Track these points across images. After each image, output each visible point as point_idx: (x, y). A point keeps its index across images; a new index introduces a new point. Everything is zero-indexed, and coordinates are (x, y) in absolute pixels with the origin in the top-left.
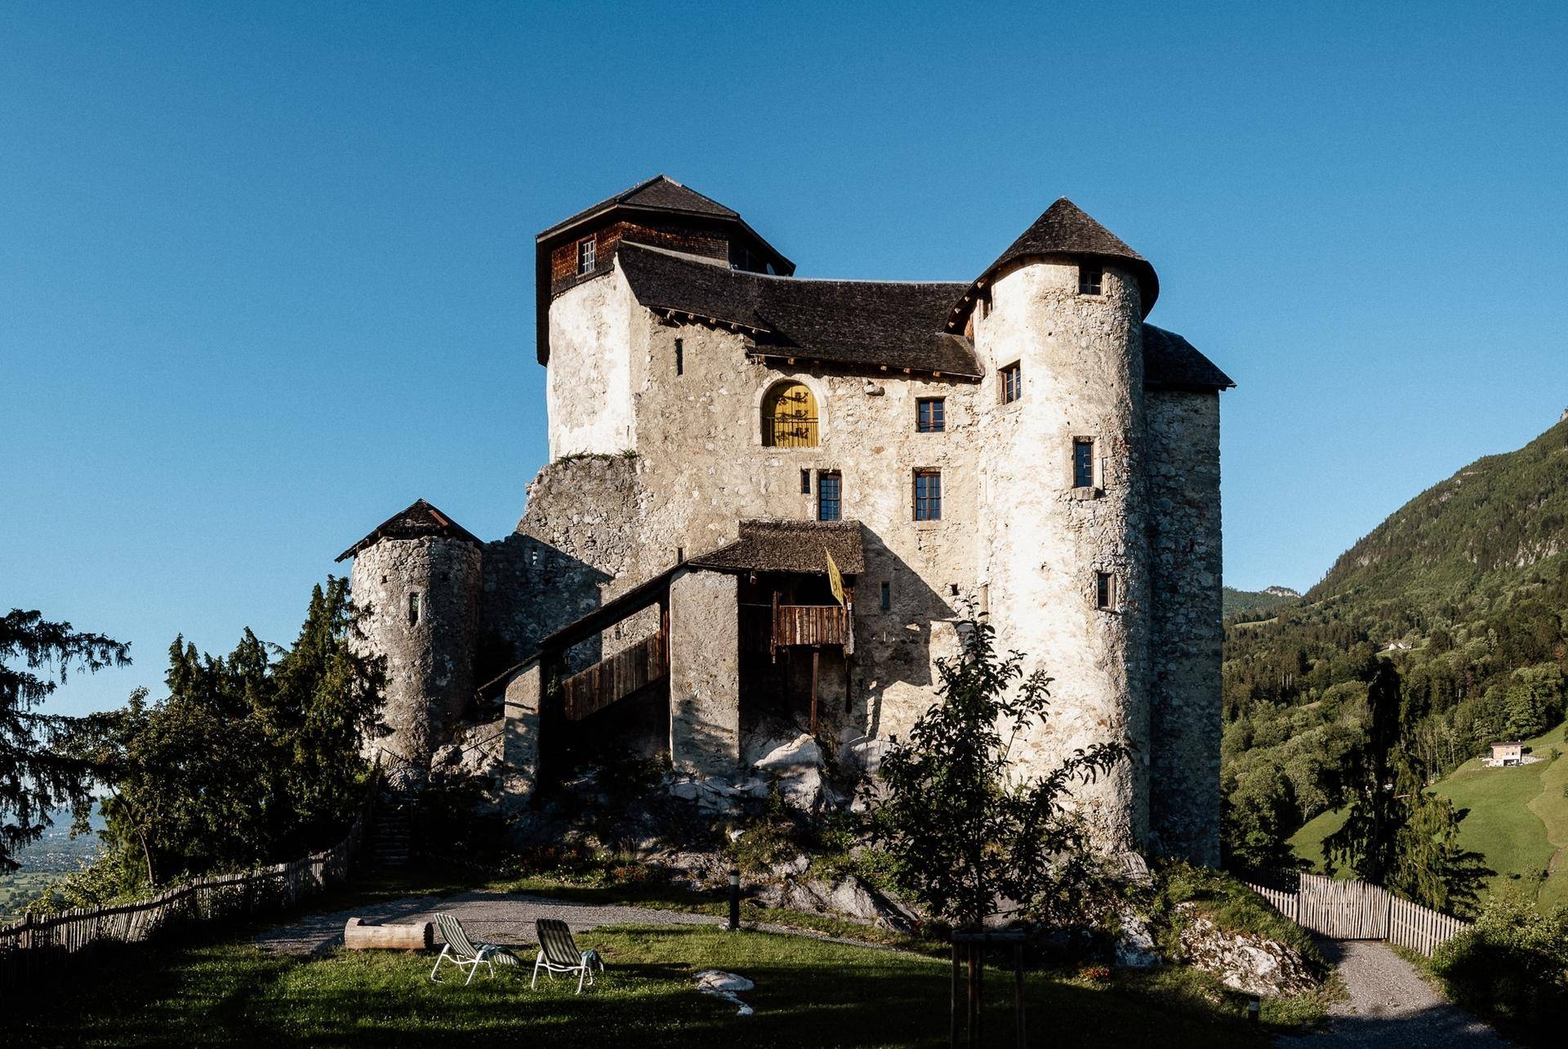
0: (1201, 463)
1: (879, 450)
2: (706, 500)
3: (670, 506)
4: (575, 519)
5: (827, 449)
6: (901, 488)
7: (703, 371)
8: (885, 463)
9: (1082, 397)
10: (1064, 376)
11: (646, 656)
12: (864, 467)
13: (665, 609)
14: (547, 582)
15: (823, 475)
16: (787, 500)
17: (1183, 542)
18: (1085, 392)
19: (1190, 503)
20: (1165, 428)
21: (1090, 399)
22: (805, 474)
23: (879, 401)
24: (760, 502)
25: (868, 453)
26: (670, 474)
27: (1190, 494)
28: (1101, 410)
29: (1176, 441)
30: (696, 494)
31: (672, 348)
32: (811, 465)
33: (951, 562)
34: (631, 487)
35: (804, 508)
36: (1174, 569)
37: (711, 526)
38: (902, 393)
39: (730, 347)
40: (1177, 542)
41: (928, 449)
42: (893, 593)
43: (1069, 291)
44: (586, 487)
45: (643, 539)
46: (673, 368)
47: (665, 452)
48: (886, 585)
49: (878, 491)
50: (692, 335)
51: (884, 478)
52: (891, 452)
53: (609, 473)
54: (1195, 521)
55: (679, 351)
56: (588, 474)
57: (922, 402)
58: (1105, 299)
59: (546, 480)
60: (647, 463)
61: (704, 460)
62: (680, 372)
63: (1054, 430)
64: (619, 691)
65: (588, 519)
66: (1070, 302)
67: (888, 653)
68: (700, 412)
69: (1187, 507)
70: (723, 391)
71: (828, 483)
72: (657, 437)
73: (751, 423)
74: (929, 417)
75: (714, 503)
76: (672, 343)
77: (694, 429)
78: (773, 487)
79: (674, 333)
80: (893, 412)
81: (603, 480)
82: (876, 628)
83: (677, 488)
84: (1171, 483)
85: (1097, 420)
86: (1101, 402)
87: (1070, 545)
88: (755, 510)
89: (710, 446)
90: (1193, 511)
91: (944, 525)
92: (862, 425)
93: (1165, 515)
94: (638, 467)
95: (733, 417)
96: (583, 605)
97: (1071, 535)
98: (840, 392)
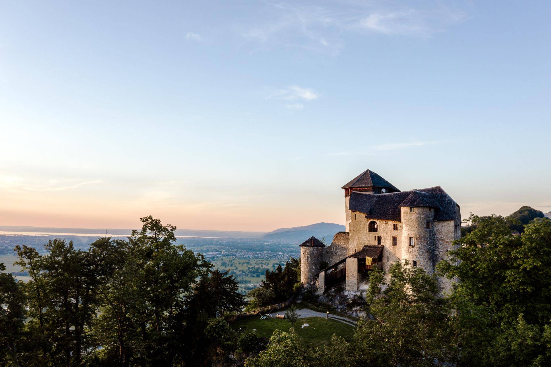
0: (449, 234)
1: (387, 233)
2: (359, 241)
3: (354, 242)
4: (340, 243)
5: (379, 233)
6: (390, 240)
7: (359, 219)
8: (388, 235)
9: (410, 230)
10: (408, 226)
11: (343, 271)
12: (385, 236)
13: (346, 262)
14: (336, 253)
15: (379, 237)
16: (372, 241)
17: (445, 250)
18: (411, 229)
19: (447, 242)
20: (440, 228)
21: (412, 231)
22: (375, 237)
23: (387, 225)
24: (368, 242)
25: (385, 234)
26: (354, 237)
27: (446, 240)
28: (414, 232)
29: (443, 230)
30: (358, 240)
31: (354, 216)
32: (376, 236)
33: (398, 254)
34: (348, 238)
35: (375, 243)
36: (443, 255)
37: (360, 246)
38: (391, 223)
39: (363, 215)
40: (443, 250)
41: (395, 233)
42: (389, 258)
43: (408, 212)
44: (341, 238)
45: (350, 247)
46: (355, 219)
47: (353, 233)
48: (388, 257)
49: (387, 240)
50: (358, 214)
51: (388, 238)
52: (389, 233)
53: (345, 236)
54: (447, 245)
55: (356, 216)
56: (342, 236)
57: (394, 225)
58: (415, 213)
59: (336, 236)
60: (351, 235)
61: (359, 234)
62: (356, 220)
63: (406, 235)
64: (338, 276)
65: (342, 243)
66: (409, 214)
67: (388, 269)
68: (359, 226)
69: (446, 243)
70: (362, 223)
71: (379, 239)
72: (352, 230)
73: (366, 229)
74: (395, 228)
75: (361, 241)
76: (355, 215)
77: (358, 229)
78: (370, 239)
79: (355, 213)
80: (389, 227)
81: (344, 237)
82: (386, 265)
83: (355, 239)
84: (442, 239)
85: (413, 234)
86: (414, 231)
87: (408, 256)
88: (367, 243)
89: (360, 232)
90: (447, 244)
91: (397, 247)
92: (384, 229)
93: (441, 245)
94: (349, 235)
95: (364, 228)
96: (340, 258)
97: (409, 254)
98: (381, 223)
